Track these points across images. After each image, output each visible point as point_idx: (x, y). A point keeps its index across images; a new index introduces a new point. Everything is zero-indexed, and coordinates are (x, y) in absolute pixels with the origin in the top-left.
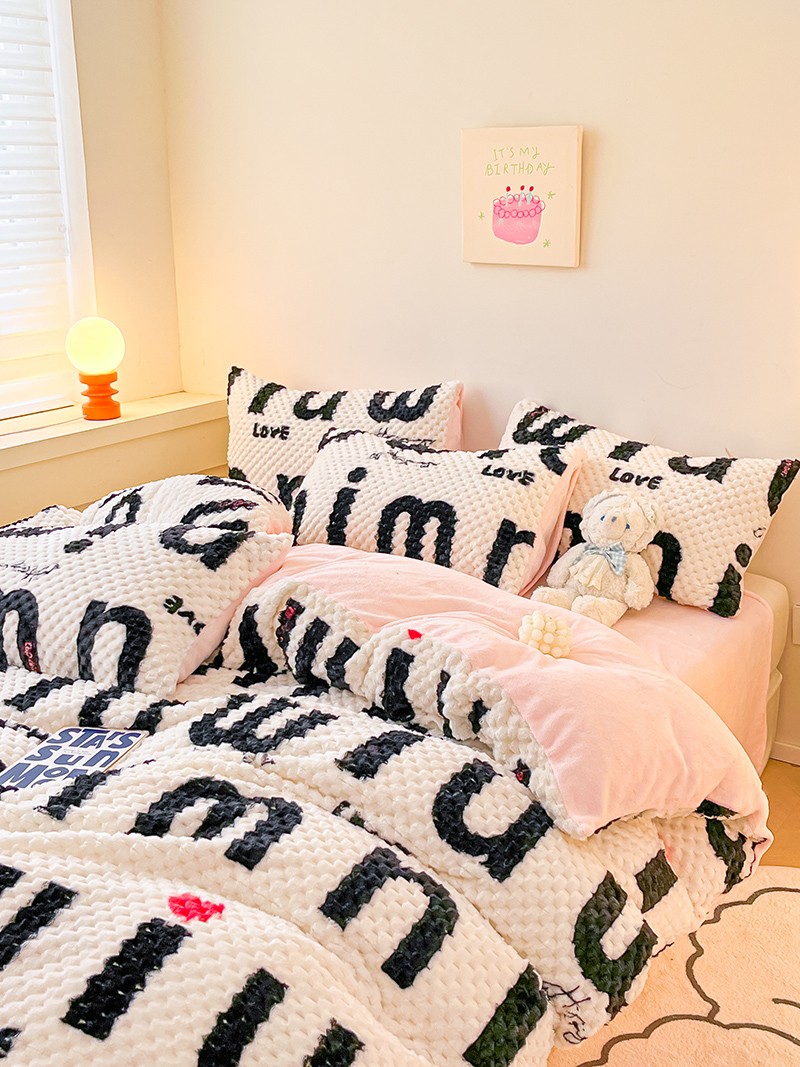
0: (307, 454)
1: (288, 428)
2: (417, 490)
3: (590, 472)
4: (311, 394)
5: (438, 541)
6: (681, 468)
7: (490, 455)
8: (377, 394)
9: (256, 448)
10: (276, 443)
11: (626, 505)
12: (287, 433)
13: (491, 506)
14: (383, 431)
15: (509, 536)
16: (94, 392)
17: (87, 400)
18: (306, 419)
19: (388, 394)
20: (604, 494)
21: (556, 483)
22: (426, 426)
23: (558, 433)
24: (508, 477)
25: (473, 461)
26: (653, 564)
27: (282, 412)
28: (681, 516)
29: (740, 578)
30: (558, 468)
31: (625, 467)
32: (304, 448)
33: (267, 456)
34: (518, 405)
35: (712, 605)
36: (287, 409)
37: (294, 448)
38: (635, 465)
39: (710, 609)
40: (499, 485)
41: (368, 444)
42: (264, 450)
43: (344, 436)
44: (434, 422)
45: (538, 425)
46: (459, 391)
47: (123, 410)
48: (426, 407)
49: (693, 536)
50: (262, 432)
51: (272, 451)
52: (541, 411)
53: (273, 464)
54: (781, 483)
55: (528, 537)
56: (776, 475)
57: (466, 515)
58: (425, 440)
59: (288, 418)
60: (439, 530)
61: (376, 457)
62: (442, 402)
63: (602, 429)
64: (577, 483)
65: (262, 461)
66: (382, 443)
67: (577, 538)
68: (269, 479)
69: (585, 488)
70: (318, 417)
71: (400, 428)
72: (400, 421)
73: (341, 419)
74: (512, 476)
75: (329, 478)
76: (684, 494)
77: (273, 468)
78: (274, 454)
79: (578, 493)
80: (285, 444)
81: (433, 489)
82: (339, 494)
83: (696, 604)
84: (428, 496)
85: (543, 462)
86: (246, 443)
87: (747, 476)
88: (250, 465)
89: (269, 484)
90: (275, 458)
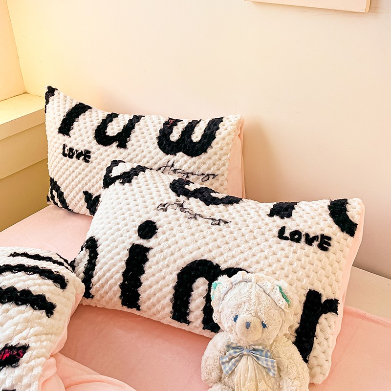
1: (89, 152)
2: (213, 254)
4: (111, 117)
9: (65, 167)
10: (80, 164)
12: (89, 157)
18: (105, 145)
24: (306, 242)
25: (264, 220)
27: (85, 136)
30: (351, 229)
33: (74, 174)
36: (88, 134)
40: (300, 253)
42: (71, 169)
46: (240, 125)
50: (70, 153)
51: (77, 171)
53: (79, 182)
59: (90, 142)
61: (164, 208)
62: (224, 139)
65: (70, 178)
68: (77, 194)
70: (115, 144)
73: (134, 148)
74: (309, 241)
77: (80, 186)
78: (80, 174)
80: (87, 166)
81: (230, 254)
85: (336, 223)
86: (57, 160)
88: (63, 179)
89: (78, 197)
90: (80, 177)
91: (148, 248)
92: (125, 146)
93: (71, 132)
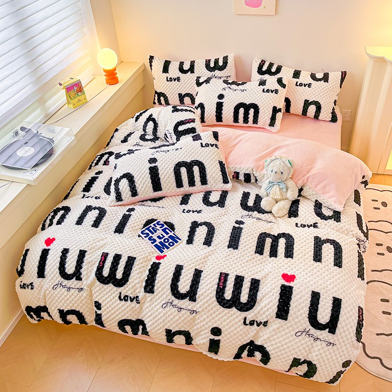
1: (179, 77)
2: (244, 100)
4: (182, 63)
5: (254, 116)
6: (315, 79)
7: (261, 84)
8: (206, 61)
9: (168, 86)
10: (176, 83)
12: (180, 79)
13: (269, 103)
15: (275, 110)
18: (185, 73)
19: (210, 60)
22: (227, 72)
23: (273, 70)
24: (271, 92)
25: (257, 87)
29: (335, 110)
30: (284, 86)
31: (299, 81)
33: (174, 87)
34: (254, 60)
35: (330, 120)
36: (176, 71)
37: (183, 84)
38: (302, 80)
40: (270, 95)
44: (229, 70)
45: (265, 68)
48: (226, 65)
49: (323, 101)
50: (170, 80)
52: (263, 62)
53: (176, 90)
54: (343, 79)
55: (280, 110)
56: (341, 77)
57: (262, 107)
59: (178, 74)
60: (254, 112)
61: (224, 89)
62: (231, 63)
63: (285, 66)
65: (172, 90)
70: (190, 72)
72: (219, 71)
73: (197, 72)
75: (211, 99)
80: (179, 83)
82: (217, 104)
83: (327, 120)
84: (248, 102)
85: (279, 84)
86: (164, 84)
87: (334, 79)
88: (167, 91)
89: (175, 97)
91: (223, 103)
92: (194, 73)
93: (169, 72)
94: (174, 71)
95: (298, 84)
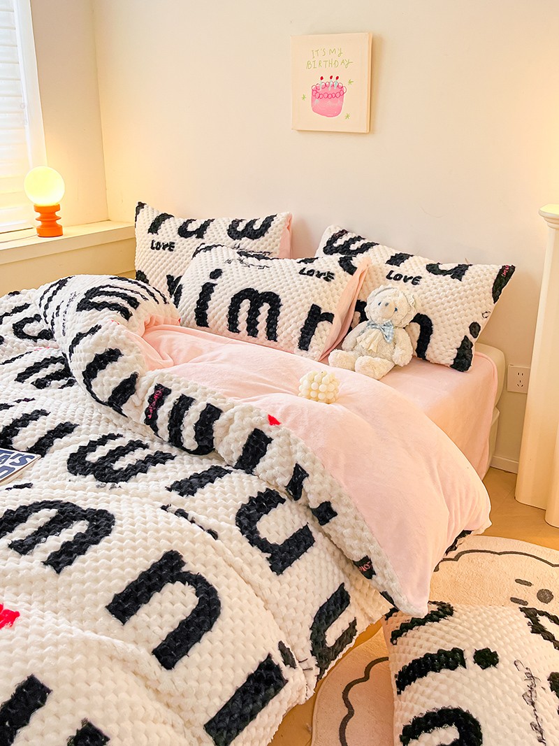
0: (186, 261)
1: (174, 243)
3: (373, 273)
4: (190, 221)
5: (268, 320)
6: (434, 270)
7: (305, 261)
8: (234, 221)
9: (153, 257)
10: (166, 253)
11: (396, 295)
12: (174, 247)
13: (304, 295)
14: (237, 246)
15: (316, 316)
16: (44, 218)
17: (40, 223)
18: (186, 238)
19: (241, 221)
20: (382, 287)
21: (349, 280)
22: (266, 243)
23: (353, 247)
24: (316, 276)
25: (295, 265)
26: (414, 336)
27: (170, 233)
28: (434, 303)
29: (472, 345)
30: (351, 270)
31: (397, 270)
32: (185, 257)
33: (160, 263)
34: (328, 229)
35: (452, 363)
36: (173, 231)
37: (178, 257)
38: (404, 269)
39: (451, 366)
40: (311, 282)
41: (225, 253)
42: (158, 259)
43: (209, 248)
44: (271, 239)
45: (340, 242)
46: (289, 219)
47: (64, 231)
48: (266, 230)
49: (440, 317)
50: (156, 246)
51: (163, 259)
52: (343, 233)
53: (164, 268)
54: (501, 281)
55: (329, 317)
56: (498, 275)
57: (287, 301)
58: (265, 252)
59: (174, 237)
60: (269, 311)
61: (229, 262)
62: (277, 227)
63: (383, 245)
64: (365, 281)
65: (156, 266)
66: (234, 253)
67: (363, 318)
68: (161, 278)
69: (370, 284)
70: (194, 236)
71: (249, 244)
72: (249, 240)
73: (209, 238)
74: (319, 275)
75: (197, 276)
76: (436, 288)
77: (164, 271)
78: (165, 261)
79: (365, 287)
80: (171, 254)
81: (266, 284)
82: (203, 287)
83: (443, 362)
84: (262, 288)
85: (341, 266)
86: (146, 253)
87: (479, 276)
88: (149, 268)
89: (161, 282)
90: (165, 263)
91: (214, 285)
92: (202, 237)
93: (159, 231)
94: (168, 232)
95: (392, 276)
